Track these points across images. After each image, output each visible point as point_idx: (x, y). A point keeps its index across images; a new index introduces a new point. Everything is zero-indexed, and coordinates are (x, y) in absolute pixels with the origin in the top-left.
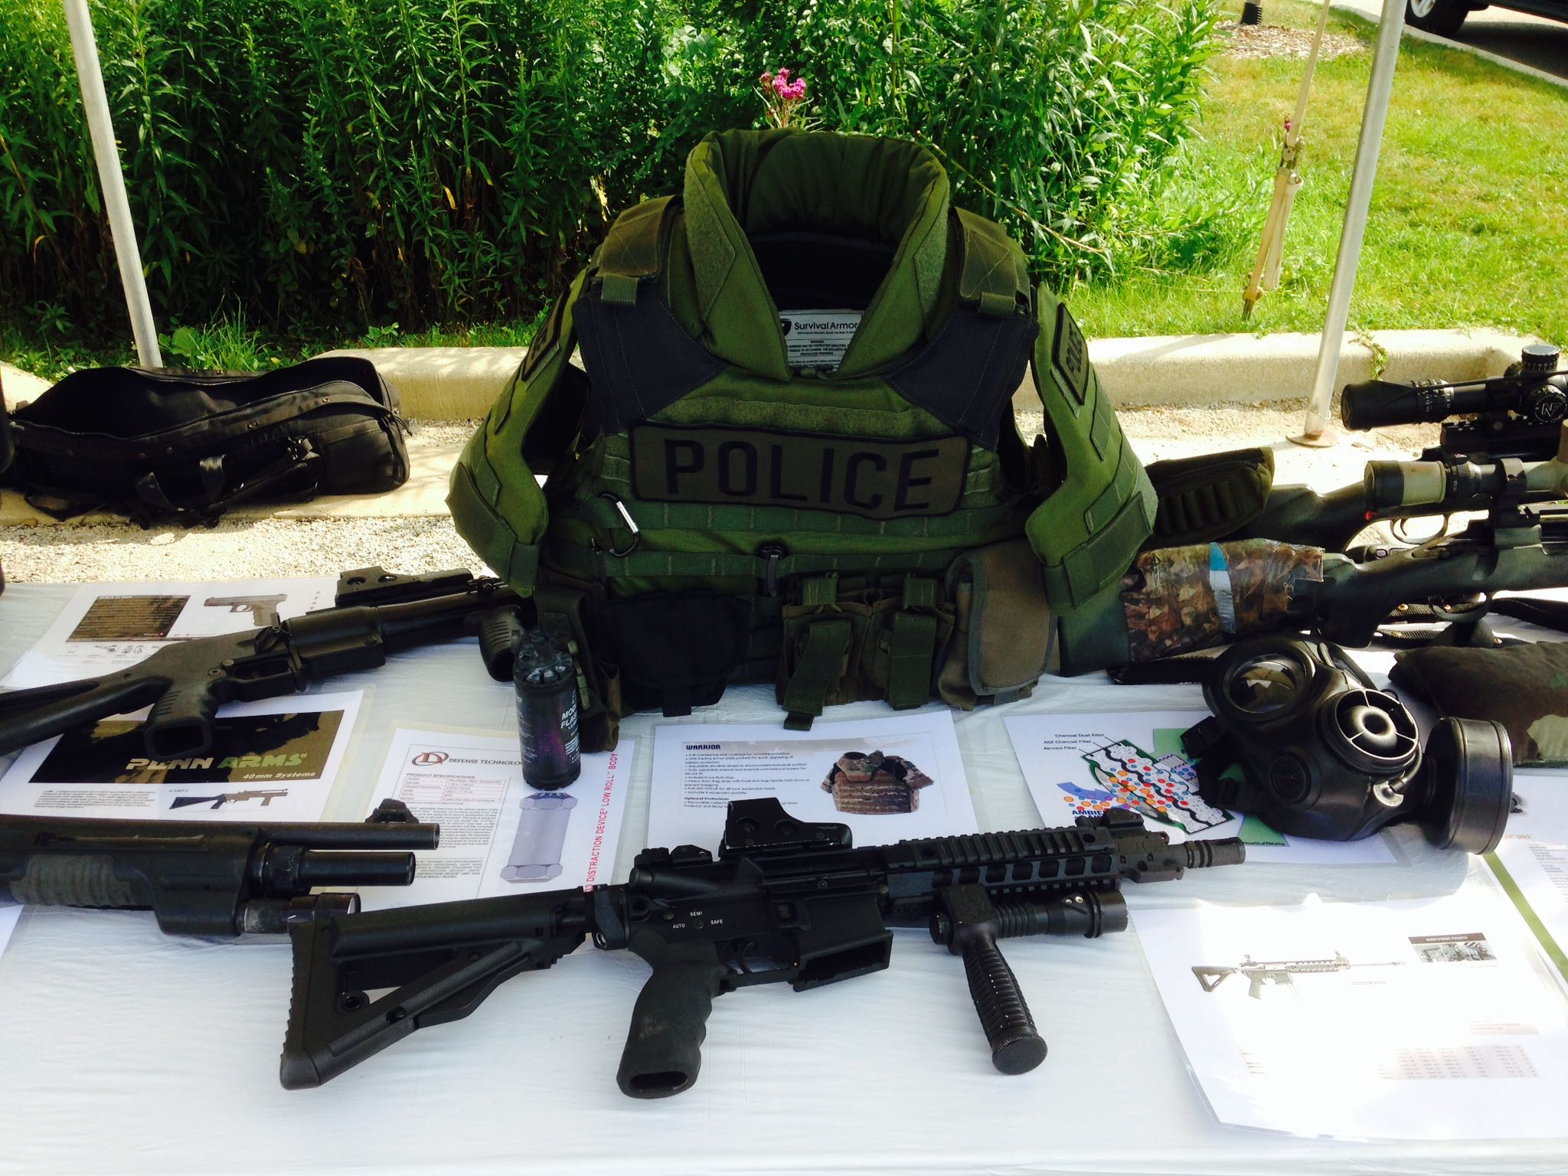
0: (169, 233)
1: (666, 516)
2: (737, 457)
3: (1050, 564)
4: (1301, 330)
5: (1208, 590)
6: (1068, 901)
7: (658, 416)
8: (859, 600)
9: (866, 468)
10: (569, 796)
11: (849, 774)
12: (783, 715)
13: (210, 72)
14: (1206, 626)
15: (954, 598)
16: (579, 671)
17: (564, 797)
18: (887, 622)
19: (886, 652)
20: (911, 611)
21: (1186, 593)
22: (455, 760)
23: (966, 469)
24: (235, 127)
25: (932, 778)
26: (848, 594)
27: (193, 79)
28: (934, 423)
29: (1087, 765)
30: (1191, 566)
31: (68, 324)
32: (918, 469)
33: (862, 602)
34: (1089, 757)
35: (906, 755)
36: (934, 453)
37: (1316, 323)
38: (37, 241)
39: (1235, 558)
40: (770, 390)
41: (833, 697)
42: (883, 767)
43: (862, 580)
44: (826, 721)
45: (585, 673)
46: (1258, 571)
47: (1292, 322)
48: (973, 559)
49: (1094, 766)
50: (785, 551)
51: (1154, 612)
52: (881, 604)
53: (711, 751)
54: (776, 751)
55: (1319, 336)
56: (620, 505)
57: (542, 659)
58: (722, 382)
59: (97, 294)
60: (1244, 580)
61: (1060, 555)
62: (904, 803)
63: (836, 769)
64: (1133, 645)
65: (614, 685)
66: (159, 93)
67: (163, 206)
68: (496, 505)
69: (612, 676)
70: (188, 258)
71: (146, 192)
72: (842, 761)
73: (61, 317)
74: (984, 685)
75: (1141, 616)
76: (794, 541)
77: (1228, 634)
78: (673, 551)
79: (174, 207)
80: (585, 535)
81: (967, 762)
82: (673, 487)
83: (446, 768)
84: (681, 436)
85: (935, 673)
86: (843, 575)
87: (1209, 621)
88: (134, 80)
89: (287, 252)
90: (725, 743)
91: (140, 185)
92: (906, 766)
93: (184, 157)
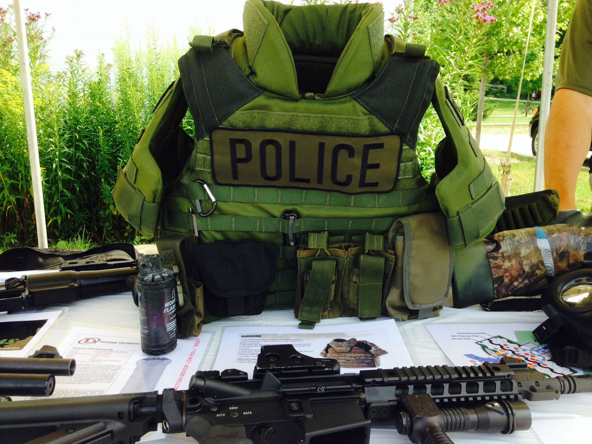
0: (62, 206)
1: (232, 194)
2: (270, 149)
3: (451, 216)
5: (537, 250)
6: (490, 406)
7: (225, 124)
8: (340, 248)
9: (343, 154)
10: (167, 359)
11: (336, 349)
12: (298, 322)
13: (85, 145)
14: (538, 272)
15: (394, 248)
16: (179, 283)
17: (163, 359)
18: (356, 262)
19: (356, 283)
20: (369, 254)
21: (524, 251)
22: (104, 342)
23: (399, 161)
24: (92, 166)
25: (386, 351)
26: (334, 246)
27: (77, 148)
28: (381, 127)
29: (480, 347)
30: (526, 237)
31: (17, 241)
32: (373, 157)
33: (342, 249)
34: (479, 343)
35: (370, 340)
36: (380, 146)
38: (8, 208)
39: (551, 233)
40: (289, 105)
41: (326, 313)
42: (356, 345)
43: (342, 237)
44: (322, 325)
45: (182, 284)
46: (564, 238)
48: (404, 221)
49: (484, 347)
50: (299, 216)
51: (507, 264)
52: (353, 250)
53: (256, 338)
54: (294, 338)
56: (205, 186)
57: (154, 268)
58: (261, 100)
59: (30, 230)
60: (557, 244)
61: (457, 210)
62: (371, 363)
63: (329, 346)
64: (496, 285)
65: (199, 292)
66: (63, 151)
67: (61, 196)
68: (135, 183)
69: (198, 287)
70: (69, 216)
71: (54, 189)
72: (332, 343)
73: (14, 238)
74: (413, 303)
75: (499, 267)
76: (304, 211)
77: (550, 277)
78: (236, 215)
79: (65, 196)
80: (185, 206)
81: (407, 344)
82: (235, 175)
83: (98, 345)
84: (238, 135)
85: (384, 297)
86: (331, 234)
87: (539, 268)
88: (53, 146)
89: (109, 214)
90: (264, 334)
91: (52, 186)
92: (371, 345)
93: (71, 176)
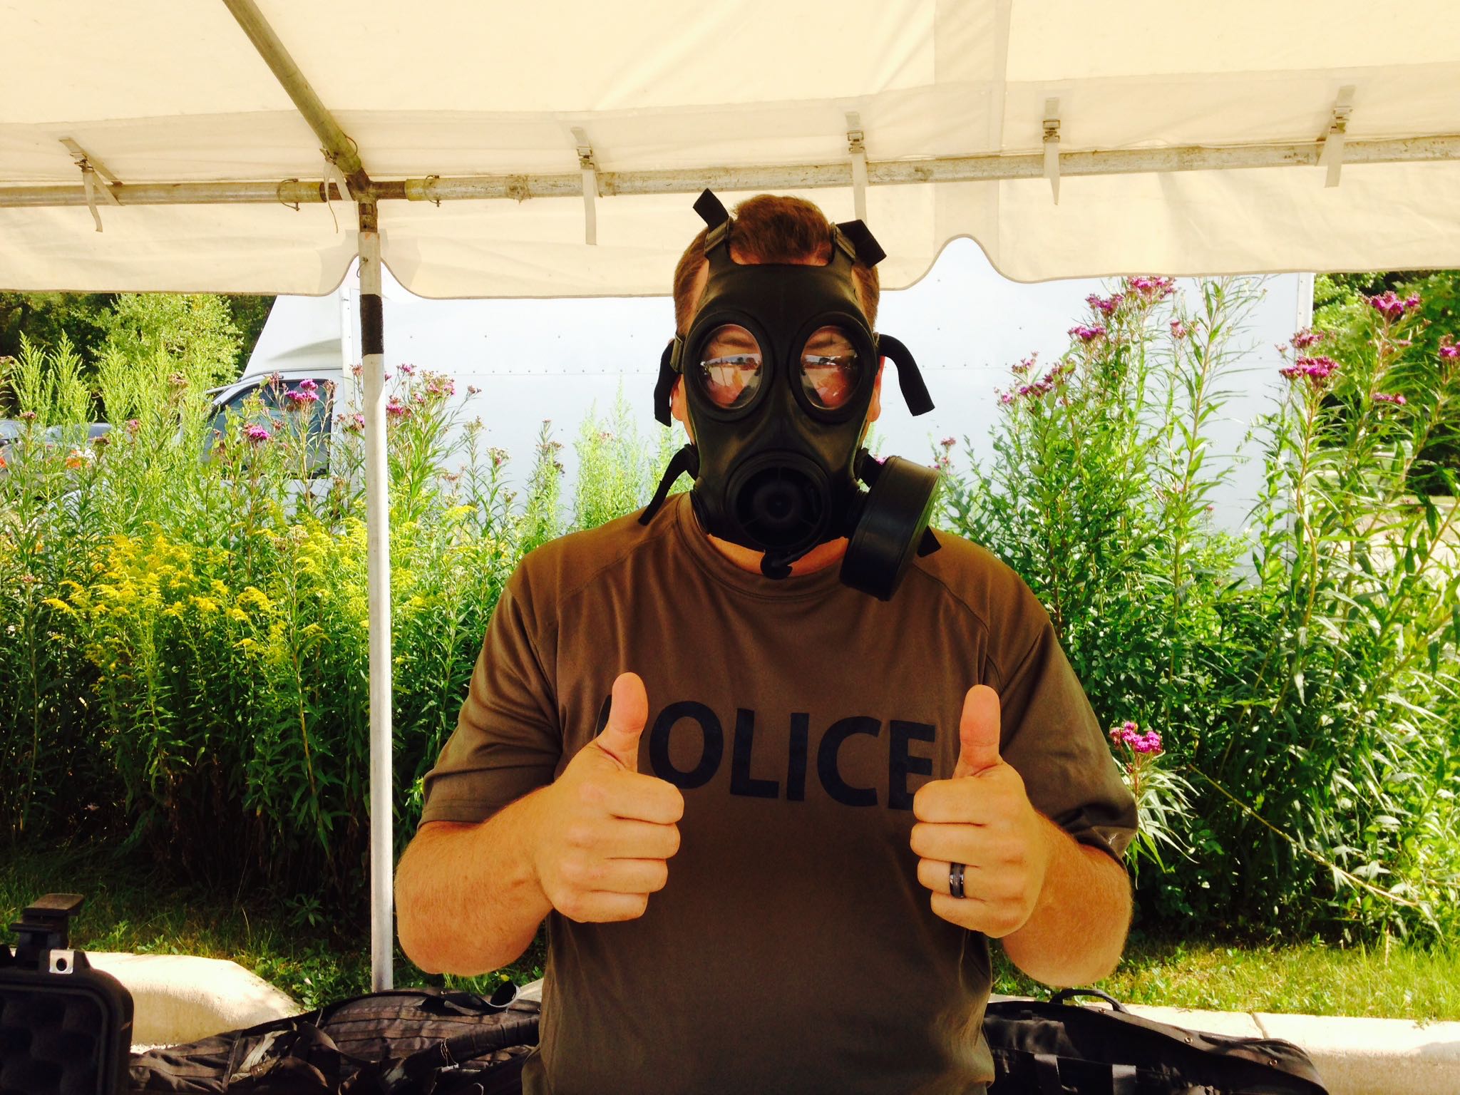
31: (320, 918)
73: (316, 910)
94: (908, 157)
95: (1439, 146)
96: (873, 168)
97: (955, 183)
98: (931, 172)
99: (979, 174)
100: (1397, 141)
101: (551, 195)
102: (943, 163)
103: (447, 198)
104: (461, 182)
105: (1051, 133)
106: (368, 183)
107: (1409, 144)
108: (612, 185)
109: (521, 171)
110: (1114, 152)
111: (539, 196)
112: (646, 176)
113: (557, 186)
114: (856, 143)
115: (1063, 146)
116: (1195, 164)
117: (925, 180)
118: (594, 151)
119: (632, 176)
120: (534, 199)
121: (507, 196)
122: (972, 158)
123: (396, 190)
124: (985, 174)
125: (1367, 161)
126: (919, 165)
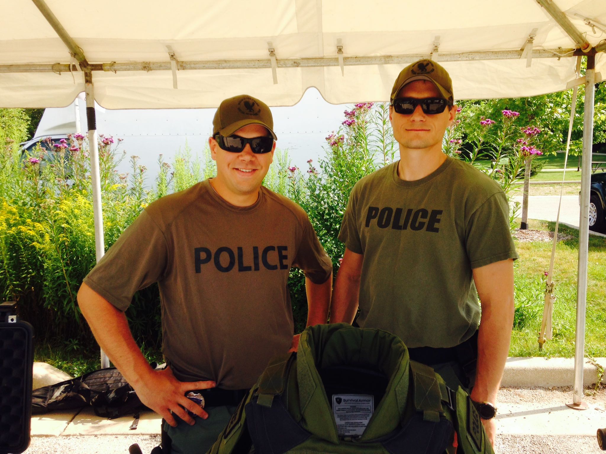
4: (565, 356)
31: (78, 347)
37: (570, 353)
40: (330, 447)
47: (561, 353)
55: (573, 359)
73: (76, 344)
94: (291, 58)
95: (470, 56)
96: (279, 61)
97: (308, 68)
98: (300, 64)
99: (317, 65)
100: (457, 54)
101: (160, 70)
102: (304, 60)
103: (119, 70)
104: (124, 64)
105: (340, 50)
106: (88, 64)
107: (461, 55)
108: (183, 66)
109: (147, 60)
110: (363, 57)
111: (155, 70)
112: (196, 63)
113: (161, 66)
114: (272, 52)
115: (345, 55)
116: (390, 62)
117: (298, 66)
118: (175, 54)
119: (190, 63)
120: (153, 71)
121: (142, 70)
122: (313, 59)
123: (99, 67)
124: (319, 64)
125: (447, 61)
126: (295, 61)
